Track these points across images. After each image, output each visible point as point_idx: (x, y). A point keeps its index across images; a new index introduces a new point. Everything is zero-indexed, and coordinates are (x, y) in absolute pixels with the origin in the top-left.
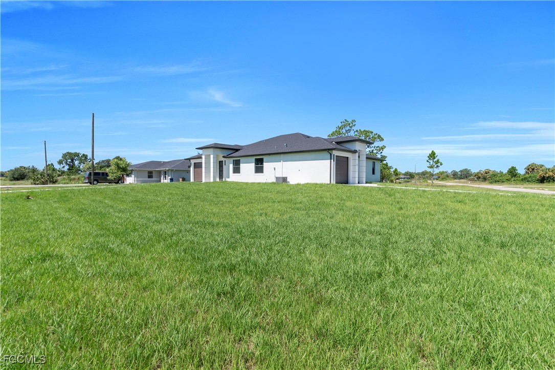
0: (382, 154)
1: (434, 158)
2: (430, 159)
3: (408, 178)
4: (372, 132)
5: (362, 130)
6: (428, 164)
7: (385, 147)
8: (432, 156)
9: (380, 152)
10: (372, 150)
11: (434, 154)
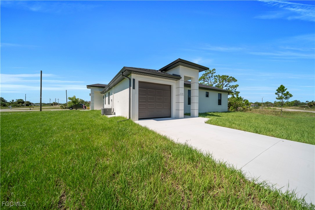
0: (236, 91)
1: (284, 91)
2: (279, 92)
3: (256, 106)
4: (228, 76)
5: (221, 75)
6: (277, 96)
7: (238, 85)
8: (281, 89)
9: (235, 89)
10: (229, 88)
11: (284, 87)
